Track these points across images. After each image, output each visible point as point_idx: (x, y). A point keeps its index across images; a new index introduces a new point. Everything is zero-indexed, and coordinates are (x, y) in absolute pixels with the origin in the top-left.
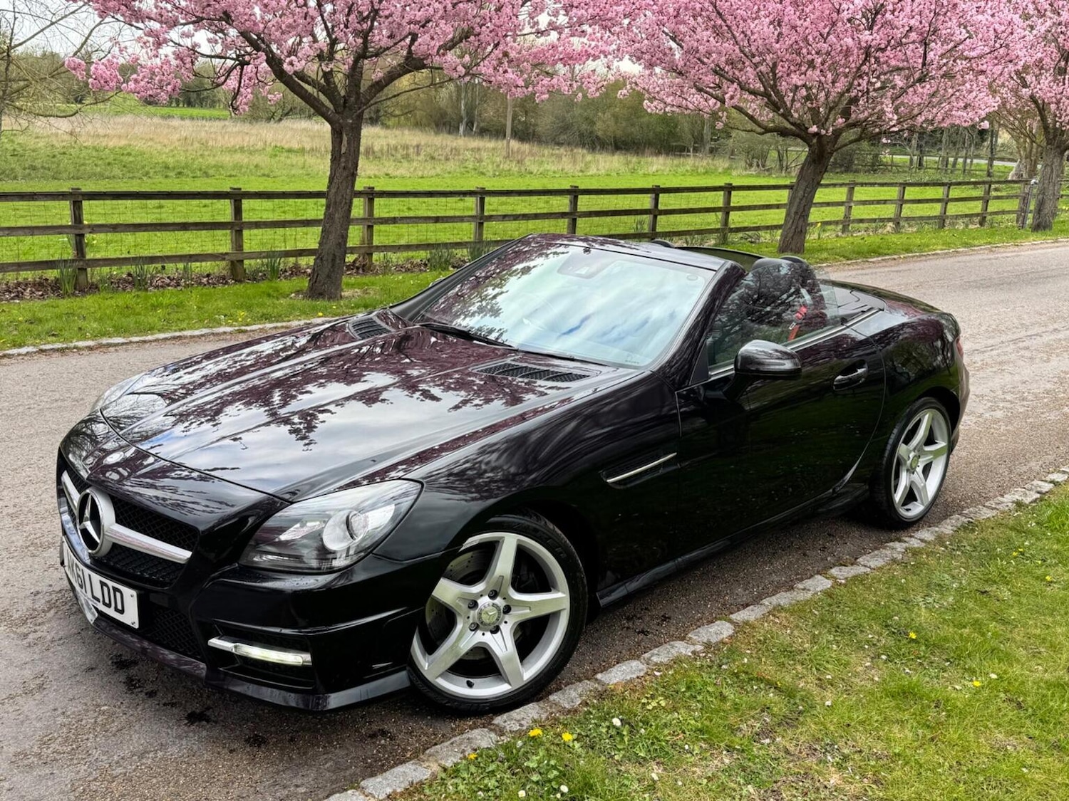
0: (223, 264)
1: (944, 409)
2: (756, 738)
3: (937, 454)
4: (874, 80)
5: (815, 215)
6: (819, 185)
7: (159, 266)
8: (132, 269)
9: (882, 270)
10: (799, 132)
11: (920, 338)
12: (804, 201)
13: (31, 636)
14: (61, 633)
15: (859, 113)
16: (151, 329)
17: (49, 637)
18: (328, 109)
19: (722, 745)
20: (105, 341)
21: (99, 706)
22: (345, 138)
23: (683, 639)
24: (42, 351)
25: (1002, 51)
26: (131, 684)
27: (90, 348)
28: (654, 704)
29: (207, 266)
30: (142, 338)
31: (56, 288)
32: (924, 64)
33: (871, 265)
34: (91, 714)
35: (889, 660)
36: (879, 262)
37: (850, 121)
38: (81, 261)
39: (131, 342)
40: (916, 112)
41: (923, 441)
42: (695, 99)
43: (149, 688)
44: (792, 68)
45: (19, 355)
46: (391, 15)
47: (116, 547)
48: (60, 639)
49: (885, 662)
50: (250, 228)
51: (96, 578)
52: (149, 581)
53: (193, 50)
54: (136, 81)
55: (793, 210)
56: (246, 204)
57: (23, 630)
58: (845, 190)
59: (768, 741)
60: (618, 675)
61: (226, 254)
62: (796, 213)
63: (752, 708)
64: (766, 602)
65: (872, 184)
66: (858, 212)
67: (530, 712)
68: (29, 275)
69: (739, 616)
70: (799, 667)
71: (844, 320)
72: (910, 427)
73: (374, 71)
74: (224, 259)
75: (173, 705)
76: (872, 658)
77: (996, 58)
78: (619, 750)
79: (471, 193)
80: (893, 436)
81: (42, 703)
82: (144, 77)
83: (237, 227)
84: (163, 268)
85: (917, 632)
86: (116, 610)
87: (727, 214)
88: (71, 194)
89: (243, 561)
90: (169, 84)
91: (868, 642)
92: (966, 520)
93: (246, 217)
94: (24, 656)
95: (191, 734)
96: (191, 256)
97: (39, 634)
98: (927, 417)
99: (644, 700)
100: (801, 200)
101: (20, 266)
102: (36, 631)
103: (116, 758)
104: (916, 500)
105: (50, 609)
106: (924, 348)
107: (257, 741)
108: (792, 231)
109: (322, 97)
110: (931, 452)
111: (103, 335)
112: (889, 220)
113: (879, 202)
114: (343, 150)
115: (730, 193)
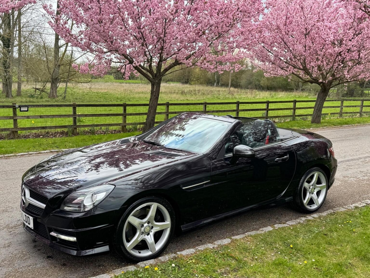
0: (120, 127)
1: (323, 172)
2: (222, 274)
3: (323, 187)
4: (341, 64)
5: (324, 111)
6: (324, 100)
8: (90, 128)
9: (346, 129)
11: (317, 148)
12: (320, 105)
13: (12, 232)
14: (21, 232)
15: (337, 75)
17: (17, 233)
18: (150, 77)
19: (209, 275)
21: (23, 252)
22: (155, 86)
23: (212, 243)
24: (51, 152)
26: (35, 247)
28: (191, 261)
29: (114, 128)
31: (67, 134)
32: (359, 58)
33: (344, 128)
34: (20, 254)
35: (281, 254)
36: (347, 127)
37: (334, 78)
38: (75, 126)
40: (358, 74)
41: (316, 182)
42: (281, 72)
43: (39, 248)
44: (311, 60)
45: (44, 153)
46: (167, 48)
47: (30, 204)
49: (279, 254)
50: (128, 116)
51: (24, 214)
52: (37, 215)
53: (111, 60)
54: (93, 70)
55: (316, 108)
56: (127, 108)
57: (11, 230)
58: (340, 102)
59: (225, 275)
60: (186, 252)
61: (121, 124)
62: (317, 110)
63: (224, 265)
64: (246, 234)
65: (351, 100)
66: (345, 110)
67: (152, 261)
68: (59, 130)
69: (236, 237)
70: (247, 254)
71: (282, 140)
72: (308, 177)
73: (164, 66)
74: (120, 125)
75: (44, 253)
76: (275, 253)
78: (173, 274)
79: (201, 104)
81: (8, 250)
82: (95, 69)
83: (125, 115)
84: (101, 128)
85: (294, 245)
86: (28, 223)
87: (295, 110)
88: (73, 105)
89: (61, 209)
90: (103, 71)
91: (276, 248)
92: (333, 211)
93: (127, 112)
94: (8, 237)
95: (46, 262)
96: (109, 124)
97: (15, 231)
98: (316, 174)
99: (188, 260)
100: (319, 105)
101: (56, 127)
103: (21, 266)
104: (314, 204)
107: (64, 265)
108: (316, 116)
109: (149, 74)
112: (358, 113)
113: (353, 106)
114: (155, 90)
115: (295, 103)
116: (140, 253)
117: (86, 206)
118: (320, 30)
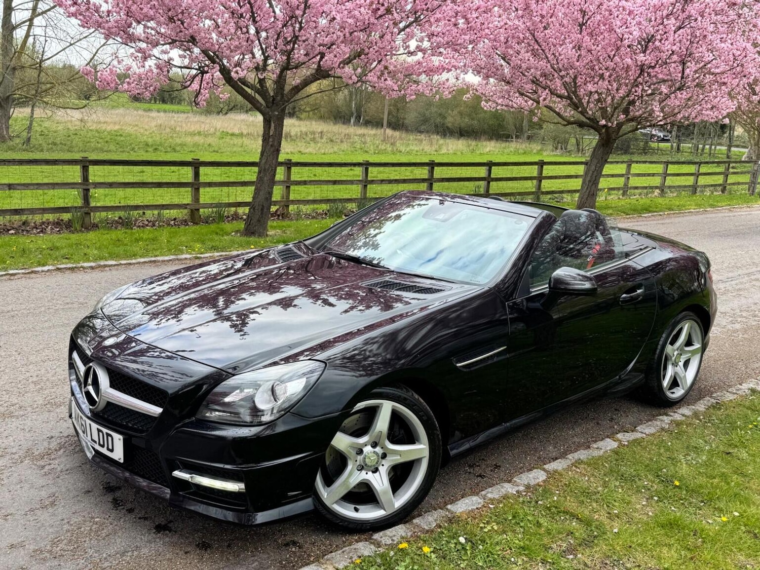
0: (185, 211)
1: (699, 321)
2: (563, 554)
3: (694, 353)
4: (647, 88)
5: (603, 183)
6: (606, 162)
7: (141, 212)
8: (122, 214)
9: (651, 222)
10: (592, 125)
11: (682, 270)
12: (595, 173)
13: (47, 468)
14: (68, 466)
15: (636, 111)
16: (135, 256)
17: (59, 469)
18: (261, 105)
19: (539, 558)
20: (102, 263)
21: (92, 518)
22: (273, 125)
23: (510, 482)
24: (58, 269)
25: (738, 69)
26: (116, 503)
27: (92, 268)
28: (489, 528)
29: (174, 213)
30: (128, 262)
31: (69, 225)
32: (682, 78)
33: (644, 219)
34: (88, 523)
35: (660, 500)
36: (650, 217)
37: (629, 117)
38: (87, 208)
39: (121, 264)
40: (676, 111)
41: (685, 342)
42: (519, 101)
43: (129, 506)
44: (588, 79)
45: (43, 271)
46: (307, 40)
47: (109, 404)
48: (67, 470)
49: (657, 502)
50: (204, 187)
51: (95, 426)
52: (131, 429)
53: (169, 63)
54: (129, 83)
55: (588, 179)
56: (202, 170)
57: (42, 463)
58: (624, 166)
59: (571, 557)
60: (464, 506)
61: (188, 204)
62: (590, 181)
63: (559, 533)
64: (570, 456)
65: (645, 162)
66: (634, 182)
67: (399, 531)
68: (50, 217)
69: (552, 466)
70: (594, 505)
71: (627, 255)
72: (674, 332)
73: (293, 79)
74: (186, 208)
75: (145, 519)
76: (647, 499)
77: (734, 74)
78: (464, 560)
79: (359, 164)
80: (662, 339)
81: (54, 515)
82: (134, 80)
83: (196, 186)
84: (144, 213)
85: (679, 481)
86: (108, 449)
87: (540, 181)
88: (81, 161)
89: (198, 416)
90: (152, 86)
91: (644, 487)
92: (714, 401)
93: (202, 179)
94: (42, 482)
95: (158, 540)
96: (163, 205)
97: (52, 466)
98: (687, 326)
99: (482, 525)
100: (593, 172)
101: (44, 210)
102: (50, 464)
103: (105, 555)
104: (679, 386)
105: (60, 449)
106: (684, 277)
107: (204, 546)
108: (587, 193)
109: (258, 97)
110: (689, 351)
111: (101, 259)
112: (657, 187)
113: (649, 175)
114: (271, 133)
115: (542, 167)
116: (356, 510)
117: (263, 411)
118: (612, 16)
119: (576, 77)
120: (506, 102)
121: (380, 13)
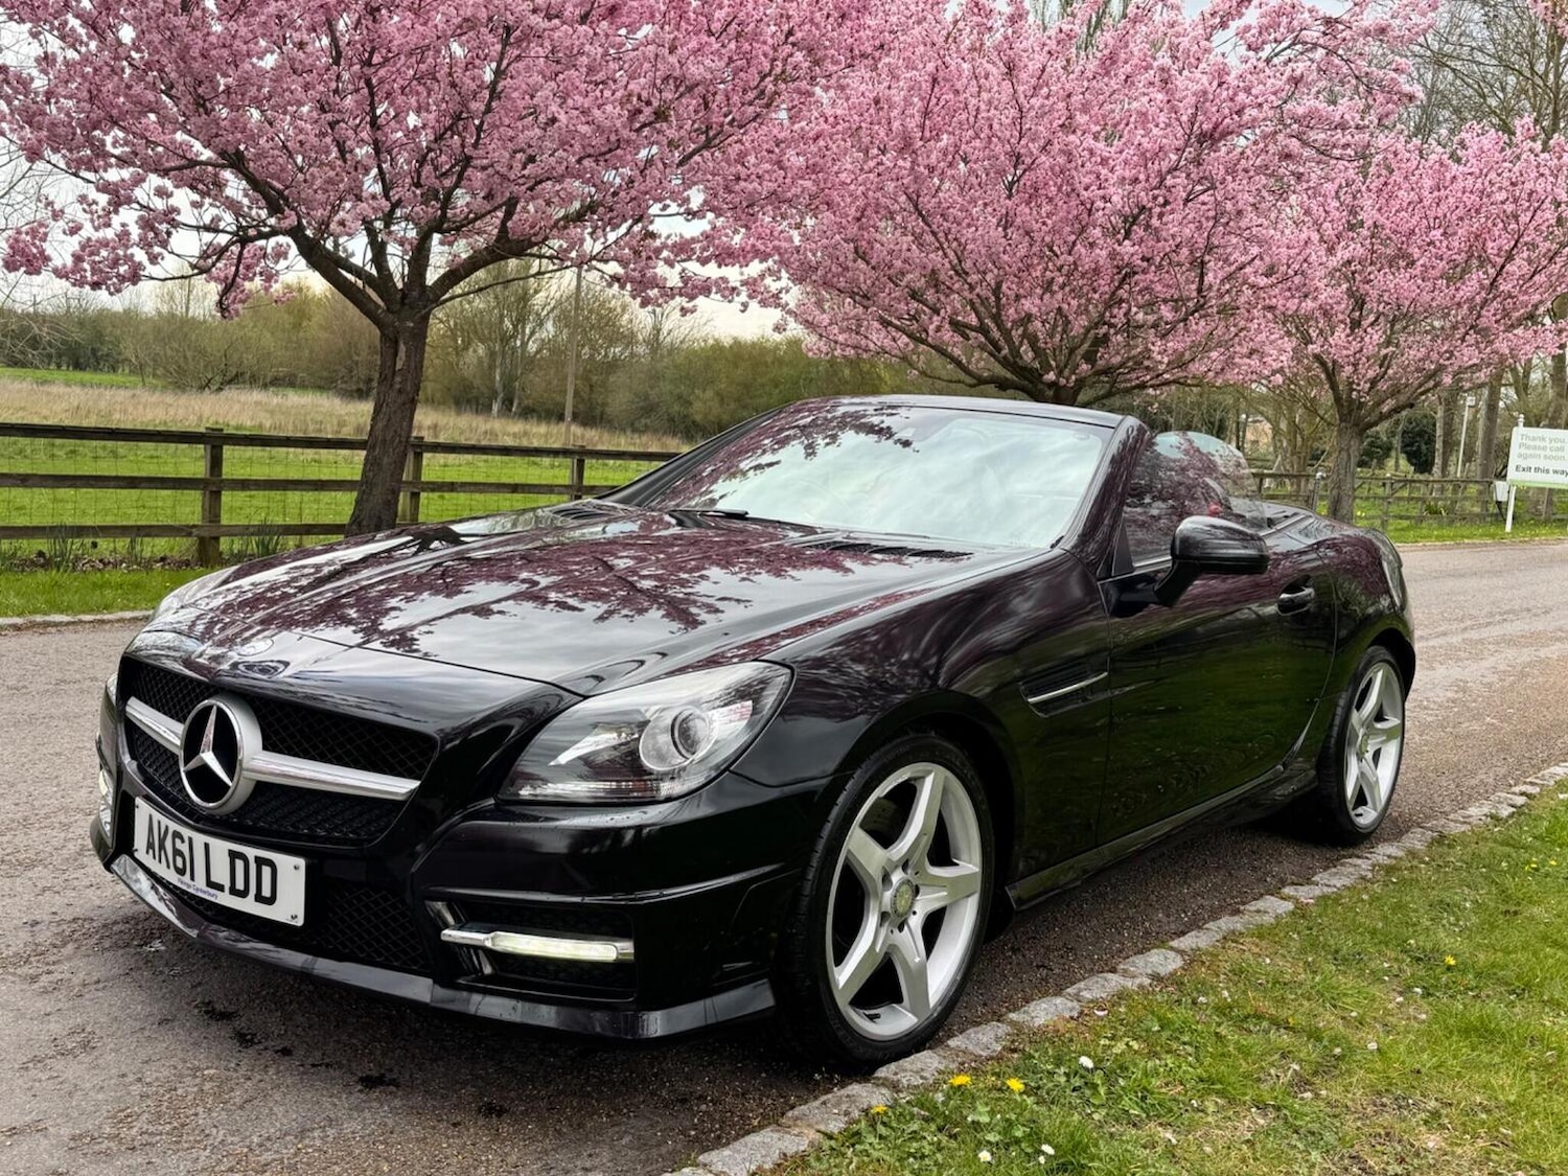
0: (188, 541)
1: (1398, 669)
3: (1388, 736)
7: (88, 541)
13: (45, 979)
14: (96, 975)
15: (1111, 357)
16: (107, 608)
17: (75, 981)
18: (378, 306)
19: (1247, 1099)
20: (39, 618)
21: (198, 1069)
22: (402, 348)
23: (1113, 971)
25: (1297, 280)
26: (244, 1040)
27: (17, 628)
28: (1120, 1046)
29: (159, 546)
30: (99, 617)
32: (1199, 290)
34: (189, 1080)
35: (1427, 994)
37: (1097, 367)
39: (81, 621)
40: (1187, 356)
41: (1374, 713)
42: (881, 338)
44: (1021, 291)
46: (490, 164)
48: (98, 982)
49: (1423, 997)
50: (232, 489)
53: (169, 217)
56: (228, 452)
57: (28, 970)
59: (1308, 1095)
60: (1044, 1012)
61: (194, 526)
63: (1266, 1053)
64: (1212, 926)
67: (928, 1062)
69: (1187, 942)
70: (1307, 1003)
72: (1362, 686)
74: (189, 535)
75: (328, 1066)
76: (1402, 992)
77: (1290, 289)
79: (565, 452)
80: (1345, 695)
81: (96, 1066)
83: (213, 486)
84: (95, 545)
85: (1455, 956)
91: (1386, 972)
92: (1434, 834)
93: (229, 470)
94: (42, 1005)
95: (375, 1104)
96: (139, 528)
98: (1380, 674)
99: (1103, 1042)
102: (49, 972)
103: (256, 1139)
104: (1368, 803)
105: (65, 944)
107: (493, 1111)
109: (371, 292)
110: (1384, 731)
111: (36, 611)
114: (399, 366)
118: (1073, 164)
119: (999, 285)
120: (854, 339)
121: (642, 118)
